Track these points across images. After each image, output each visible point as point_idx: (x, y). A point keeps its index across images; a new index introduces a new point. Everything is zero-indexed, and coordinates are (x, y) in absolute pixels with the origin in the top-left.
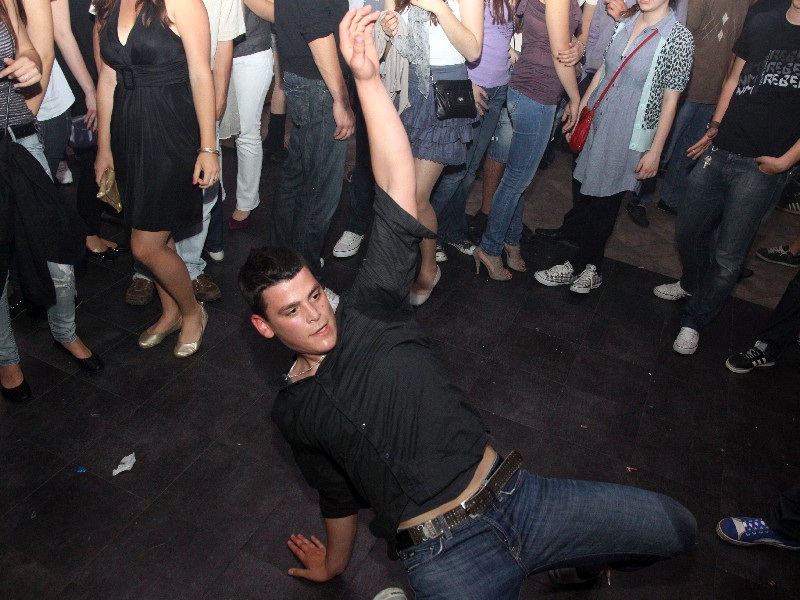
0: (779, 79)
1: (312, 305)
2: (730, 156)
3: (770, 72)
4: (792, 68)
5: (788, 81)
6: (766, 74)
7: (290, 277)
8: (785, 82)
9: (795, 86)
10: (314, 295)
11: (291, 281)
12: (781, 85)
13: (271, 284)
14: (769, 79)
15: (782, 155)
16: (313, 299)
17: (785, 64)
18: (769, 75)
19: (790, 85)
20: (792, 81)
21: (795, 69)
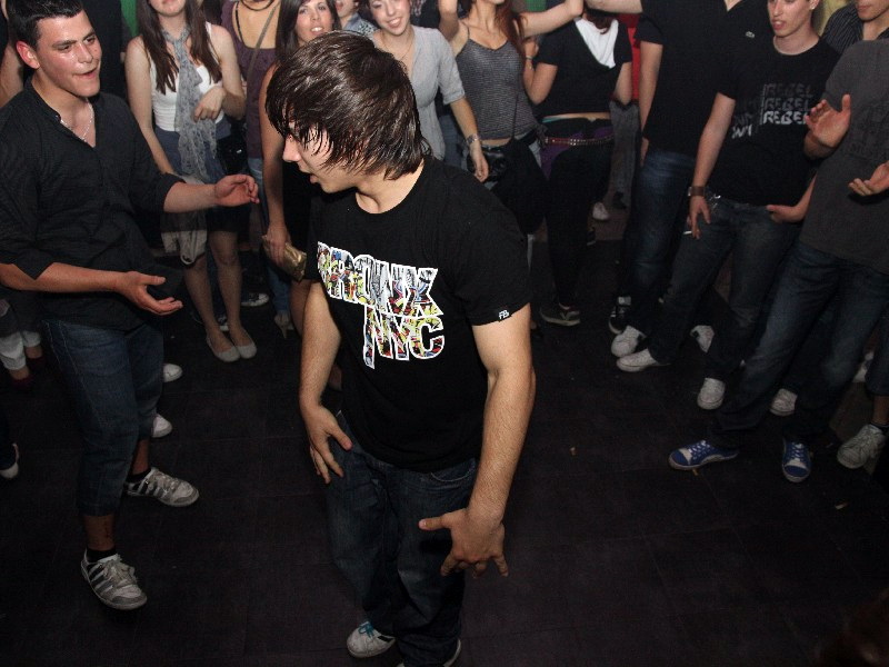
0: (780, 116)
1: (86, 46)
2: (737, 206)
3: (769, 109)
4: (793, 104)
5: (791, 118)
6: (765, 112)
7: (70, 15)
8: (788, 119)
9: (800, 123)
10: (89, 38)
11: (70, 20)
12: (783, 122)
13: (49, 15)
14: (768, 117)
15: (797, 203)
16: (86, 42)
17: (784, 99)
18: (769, 113)
19: (794, 123)
20: (796, 118)
21: (797, 105)
